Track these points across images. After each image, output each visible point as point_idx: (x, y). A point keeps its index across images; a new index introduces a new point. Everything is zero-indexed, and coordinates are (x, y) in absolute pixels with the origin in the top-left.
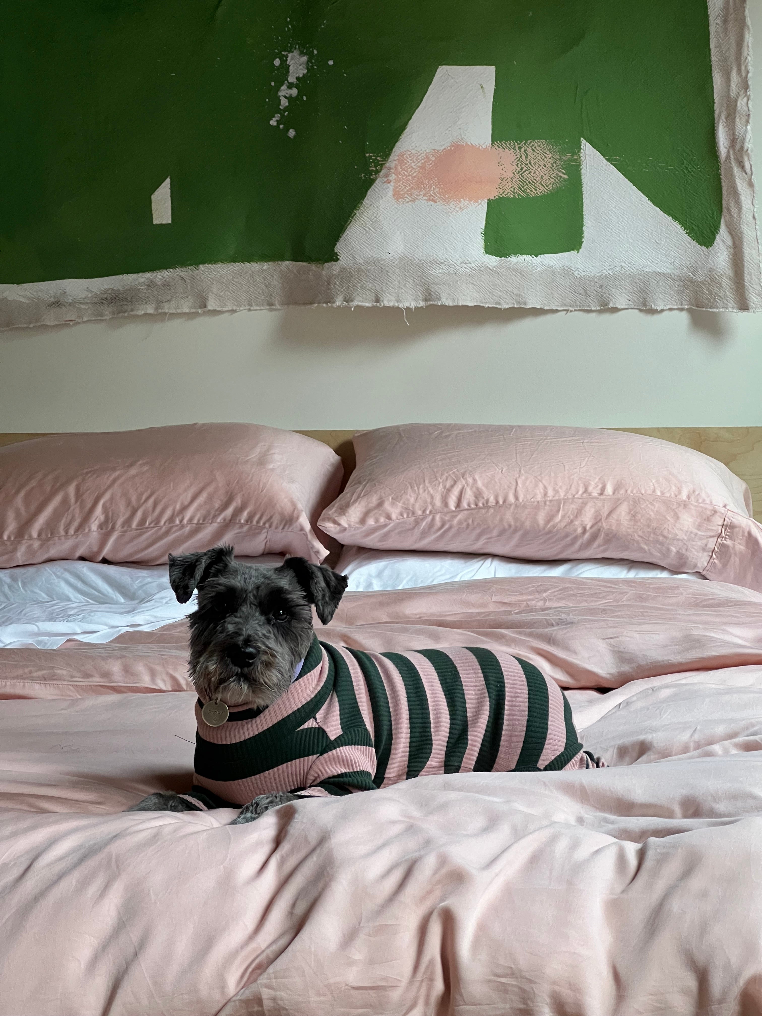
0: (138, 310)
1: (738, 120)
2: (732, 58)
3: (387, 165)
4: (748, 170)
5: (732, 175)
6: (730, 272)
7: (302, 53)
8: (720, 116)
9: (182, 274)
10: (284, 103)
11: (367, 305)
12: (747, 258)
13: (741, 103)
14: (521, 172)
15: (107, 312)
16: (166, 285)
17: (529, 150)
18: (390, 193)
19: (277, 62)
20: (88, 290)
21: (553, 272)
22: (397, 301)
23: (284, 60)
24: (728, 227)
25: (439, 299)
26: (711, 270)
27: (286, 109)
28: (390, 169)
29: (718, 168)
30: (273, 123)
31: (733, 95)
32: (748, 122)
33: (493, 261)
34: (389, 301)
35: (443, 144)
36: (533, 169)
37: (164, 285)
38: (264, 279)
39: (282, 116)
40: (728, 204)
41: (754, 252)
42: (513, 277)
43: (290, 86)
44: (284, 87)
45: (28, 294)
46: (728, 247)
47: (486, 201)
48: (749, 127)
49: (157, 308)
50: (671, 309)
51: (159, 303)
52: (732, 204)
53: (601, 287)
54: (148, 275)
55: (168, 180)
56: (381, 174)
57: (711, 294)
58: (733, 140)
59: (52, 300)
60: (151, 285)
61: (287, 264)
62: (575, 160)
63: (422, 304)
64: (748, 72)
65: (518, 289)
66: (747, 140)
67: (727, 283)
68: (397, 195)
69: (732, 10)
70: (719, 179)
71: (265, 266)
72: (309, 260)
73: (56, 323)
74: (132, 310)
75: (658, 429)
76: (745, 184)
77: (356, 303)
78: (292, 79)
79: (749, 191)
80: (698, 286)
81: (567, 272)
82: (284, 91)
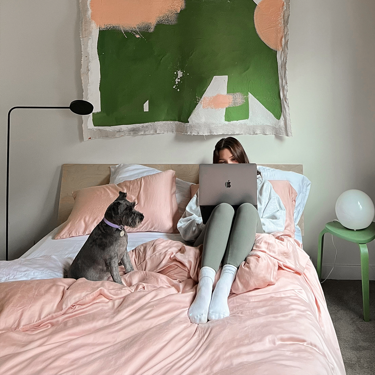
0: (139, 133)
1: (285, 91)
2: (283, 76)
3: (201, 100)
4: (288, 103)
5: (284, 104)
6: (284, 127)
7: (181, 71)
8: (281, 89)
9: (151, 124)
10: (177, 83)
11: (196, 134)
12: (288, 124)
13: (286, 87)
14: (234, 100)
15: (132, 133)
16: (147, 127)
17: (236, 95)
18: (202, 107)
19: (175, 73)
20: (127, 128)
21: (242, 125)
22: (203, 133)
23: (177, 72)
24: (283, 116)
25: (213, 133)
26: (279, 126)
27: (177, 84)
28: (202, 101)
29: (281, 101)
30: (174, 87)
31: (284, 85)
32: (287, 91)
33: (227, 122)
34: (201, 133)
35: (215, 95)
36: (237, 100)
37: (146, 127)
38: (171, 125)
39: (176, 86)
40: (283, 110)
41: (289, 122)
42: (232, 127)
43: (178, 79)
44: (177, 79)
45: (112, 129)
46: (283, 120)
47: (225, 108)
48: (287, 93)
49: (144, 133)
50: (270, 134)
51: (145, 131)
52: (284, 110)
53: (253, 128)
54: (142, 124)
55: (148, 101)
56: (200, 102)
57: (279, 131)
58: (284, 95)
59: (118, 130)
60: (143, 127)
61: (177, 122)
62: (247, 97)
63: (209, 134)
64: (287, 80)
65: (233, 129)
66: (287, 96)
67: (283, 129)
68: (203, 107)
69: (283, 65)
70: (281, 104)
71: (172, 122)
72: (182, 122)
73: (119, 136)
74: (138, 133)
75: (267, 165)
76: (287, 106)
77: (193, 134)
78: (179, 77)
79: (288, 108)
80: (277, 129)
81: (245, 124)
82: (177, 80)
